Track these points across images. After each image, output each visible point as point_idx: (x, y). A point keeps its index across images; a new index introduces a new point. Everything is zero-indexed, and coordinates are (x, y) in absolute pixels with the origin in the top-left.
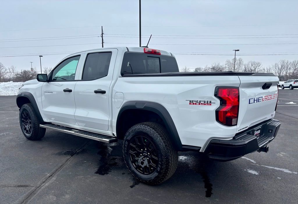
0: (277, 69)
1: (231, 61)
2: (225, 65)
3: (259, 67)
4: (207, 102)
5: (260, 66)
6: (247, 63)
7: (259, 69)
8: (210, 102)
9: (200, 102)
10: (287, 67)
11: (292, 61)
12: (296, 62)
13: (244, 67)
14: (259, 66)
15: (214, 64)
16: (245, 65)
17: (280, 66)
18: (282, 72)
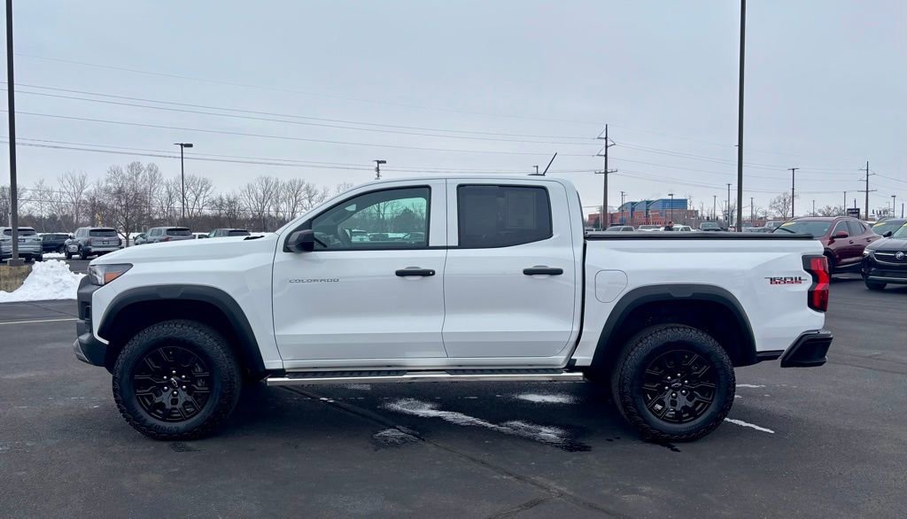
0: (254, 199)
1: (124, 172)
2: (107, 181)
3: (208, 193)
4: (796, 278)
5: (210, 190)
6: (173, 181)
7: (207, 199)
8: (800, 279)
9: (785, 279)
10: (278, 197)
11: (286, 181)
12: (297, 184)
13: (165, 189)
14: (207, 189)
15: (69, 177)
16: (168, 186)
17: (260, 193)
18: (266, 207)
